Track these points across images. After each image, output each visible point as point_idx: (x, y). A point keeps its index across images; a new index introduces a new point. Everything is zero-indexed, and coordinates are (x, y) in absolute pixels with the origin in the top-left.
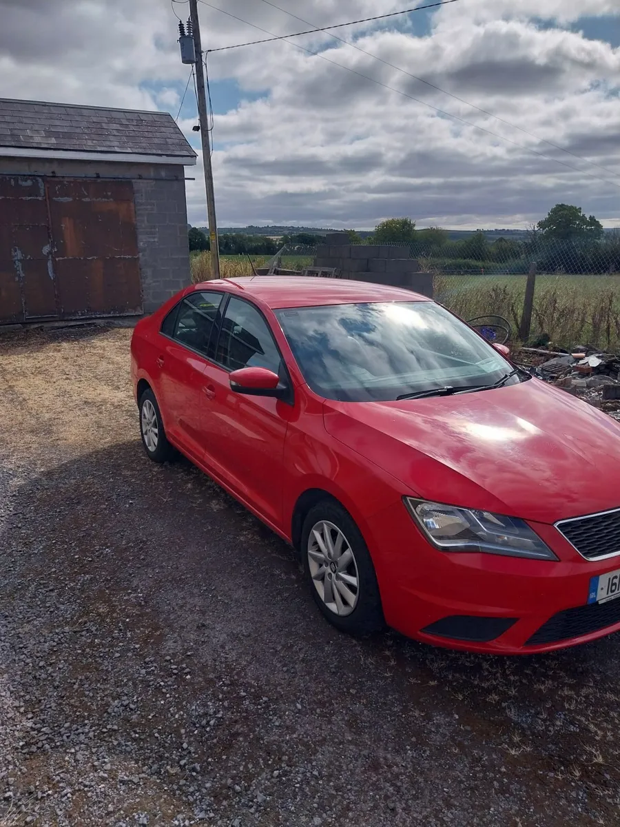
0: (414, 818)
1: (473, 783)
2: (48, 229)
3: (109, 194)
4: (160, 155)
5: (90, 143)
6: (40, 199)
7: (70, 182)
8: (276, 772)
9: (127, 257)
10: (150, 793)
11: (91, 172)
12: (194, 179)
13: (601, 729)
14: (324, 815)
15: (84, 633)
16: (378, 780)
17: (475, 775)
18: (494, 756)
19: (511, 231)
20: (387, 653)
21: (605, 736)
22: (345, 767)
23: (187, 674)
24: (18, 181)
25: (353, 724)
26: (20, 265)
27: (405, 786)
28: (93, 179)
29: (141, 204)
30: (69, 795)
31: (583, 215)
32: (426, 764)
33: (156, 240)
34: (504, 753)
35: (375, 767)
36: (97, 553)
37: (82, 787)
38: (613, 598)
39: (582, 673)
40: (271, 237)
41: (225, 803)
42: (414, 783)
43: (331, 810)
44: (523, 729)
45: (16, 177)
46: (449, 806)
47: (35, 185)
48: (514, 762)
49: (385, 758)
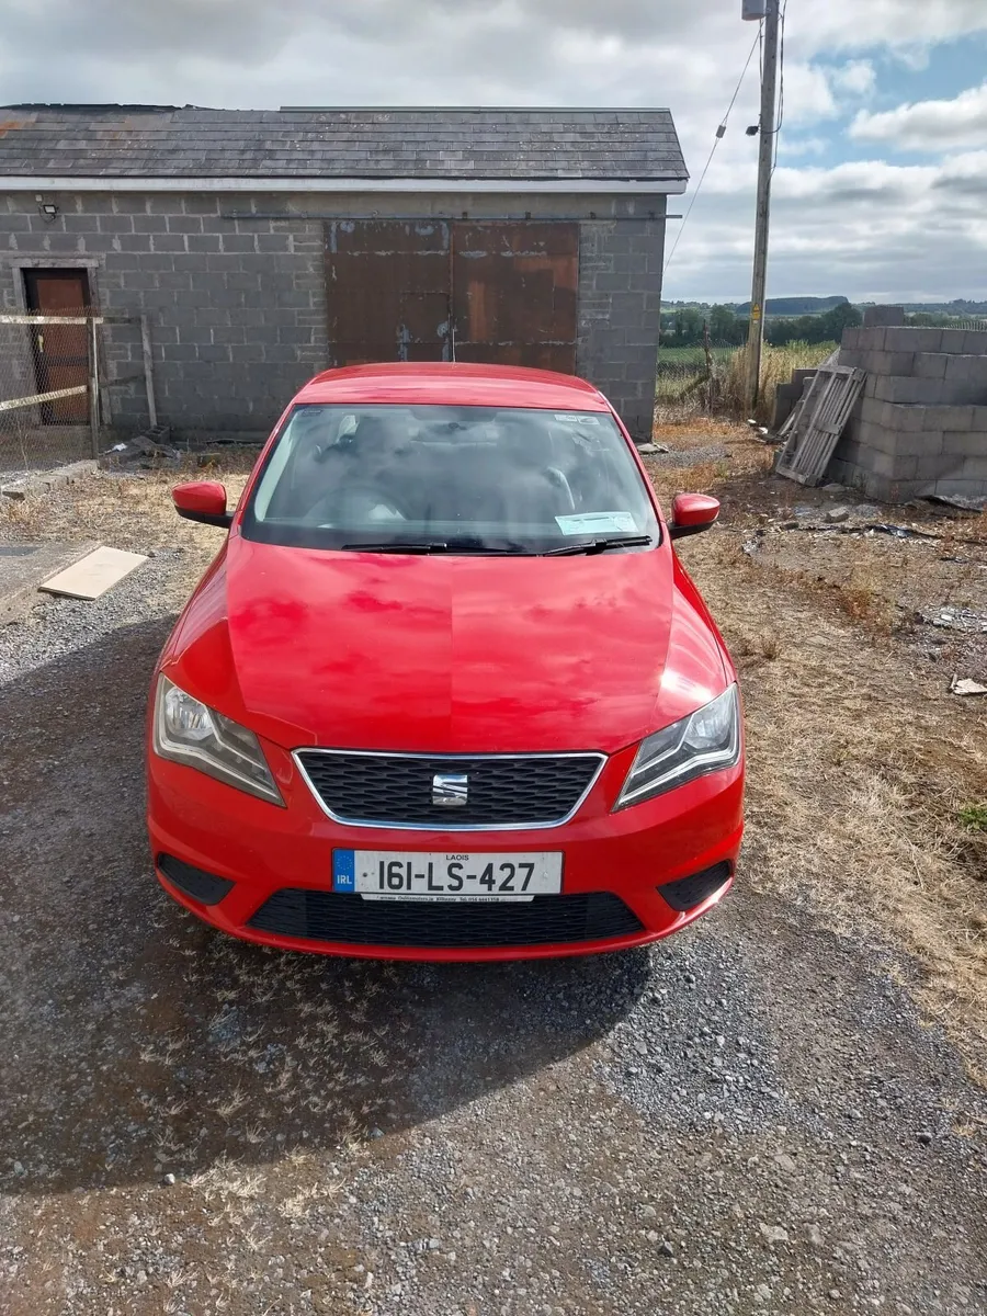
2: (448, 297)
3: (542, 244)
4: (627, 179)
5: (523, 166)
6: (442, 253)
7: (486, 227)
9: (558, 343)
11: (518, 210)
12: (681, 217)
24: (414, 228)
26: (406, 350)
28: (519, 222)
29: (590, 259)
33: (607, 317)
45: (413, 222)
47: (438, 231)
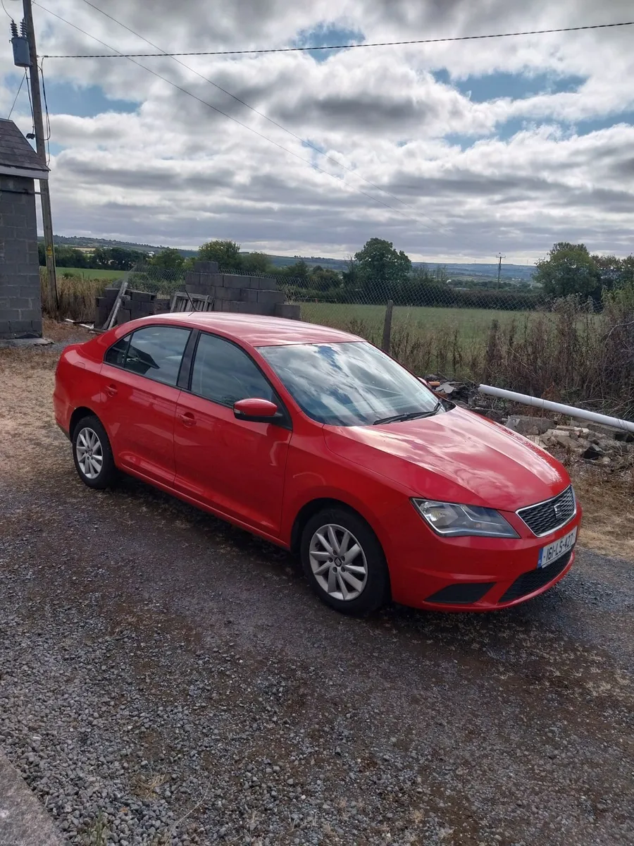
0: (457, 727)
1: (485, 700)
8: (348, 715)
10: (260, 743)
13: (552, 655)
14: (396, 736)
15: (126, 640)
16: (422, 708)
17: (484, 695)
18: (492, 682)
19: (327, 259)
20: (387, 625)
21: (555, 659)
22: (395, 705)
23: (239, 659)
25: (386, 675)
27: (442, 709)
30: (196, 755)
31: (395, 250)
32: (450, 694)
34: (498, 680)
35: (415, 701)
36: (93, 574)
37: (205, 748)
38: (549, 563)
39: (526, 623)
40: (81, 249)
41: (322, 740)
42: (447, 707)
43: (399, 731)
44: (503, 663)
46: (476, 716)
48: (505, 684)
49: (420, 695)
